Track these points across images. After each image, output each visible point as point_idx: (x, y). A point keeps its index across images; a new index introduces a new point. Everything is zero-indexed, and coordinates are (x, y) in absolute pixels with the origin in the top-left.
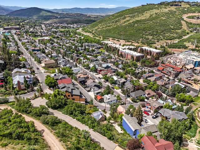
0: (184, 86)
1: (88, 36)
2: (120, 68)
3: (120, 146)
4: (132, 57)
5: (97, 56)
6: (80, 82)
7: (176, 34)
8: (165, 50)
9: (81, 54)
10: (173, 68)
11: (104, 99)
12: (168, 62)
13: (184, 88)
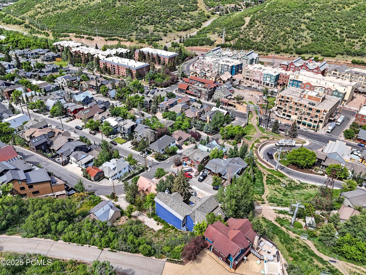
0: (226, 112)
1: (17, 33)
2: (113, 98)
3: (171, 260)
4: (129, 71)
5: (55, 78)
6: (38, 148)
7: (191, 20)
8: (180, 50)
9: (13, 79)
10: (202, 83)
11: (103, 172)
12: (192, 73)
13: (226, 114)
